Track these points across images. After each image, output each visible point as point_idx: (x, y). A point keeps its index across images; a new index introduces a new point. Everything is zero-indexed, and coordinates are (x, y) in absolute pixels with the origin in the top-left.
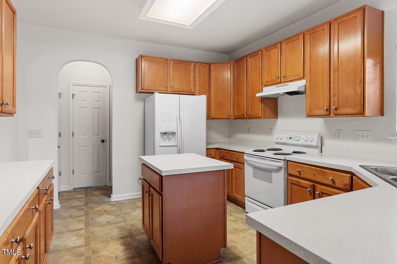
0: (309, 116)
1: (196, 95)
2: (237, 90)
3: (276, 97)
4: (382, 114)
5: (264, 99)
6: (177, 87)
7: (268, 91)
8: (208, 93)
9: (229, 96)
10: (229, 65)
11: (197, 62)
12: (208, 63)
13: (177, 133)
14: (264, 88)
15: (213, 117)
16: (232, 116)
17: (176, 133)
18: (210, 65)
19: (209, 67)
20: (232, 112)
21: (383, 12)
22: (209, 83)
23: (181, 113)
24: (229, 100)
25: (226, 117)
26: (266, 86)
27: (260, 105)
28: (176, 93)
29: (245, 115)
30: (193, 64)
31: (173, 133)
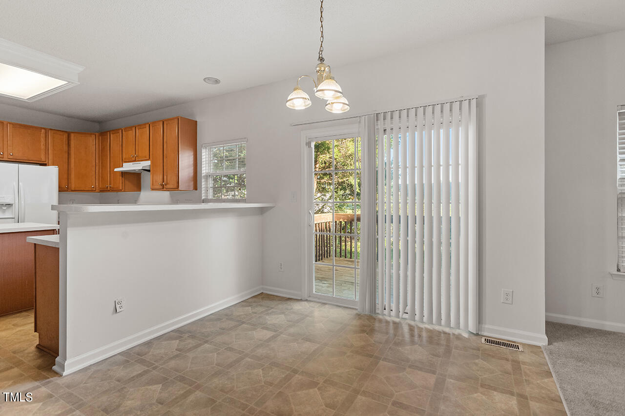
0: (153, 189)
1: (49, 165)
2: (102, 163)
3: (139, 172)
4: (196, 189)
5: (124, 174)
6: (18, 155)
7: (128, 167)
8: (67, 163)
9: (94, 169)
10: (93, 136)
11: (51, 129)
12: (66, 132)
13: (14, 205)
14: (124, 164)
15: (73, 189)
16: (97, 189)
17: (12, 205)
18: (69, 134)
19: (68, 136)
20: (97, 184)
21: (196, 121)
22: (68, 153)
23: (20, 184)
24: (94, 173)
25: (90, 189)
26: (125, 162)
27: (120, 179)
28: (17, 161)
29: (109, 187)
30: (43, 131)
31: (9, 205)
